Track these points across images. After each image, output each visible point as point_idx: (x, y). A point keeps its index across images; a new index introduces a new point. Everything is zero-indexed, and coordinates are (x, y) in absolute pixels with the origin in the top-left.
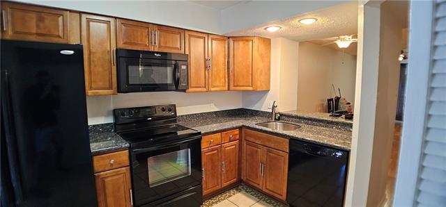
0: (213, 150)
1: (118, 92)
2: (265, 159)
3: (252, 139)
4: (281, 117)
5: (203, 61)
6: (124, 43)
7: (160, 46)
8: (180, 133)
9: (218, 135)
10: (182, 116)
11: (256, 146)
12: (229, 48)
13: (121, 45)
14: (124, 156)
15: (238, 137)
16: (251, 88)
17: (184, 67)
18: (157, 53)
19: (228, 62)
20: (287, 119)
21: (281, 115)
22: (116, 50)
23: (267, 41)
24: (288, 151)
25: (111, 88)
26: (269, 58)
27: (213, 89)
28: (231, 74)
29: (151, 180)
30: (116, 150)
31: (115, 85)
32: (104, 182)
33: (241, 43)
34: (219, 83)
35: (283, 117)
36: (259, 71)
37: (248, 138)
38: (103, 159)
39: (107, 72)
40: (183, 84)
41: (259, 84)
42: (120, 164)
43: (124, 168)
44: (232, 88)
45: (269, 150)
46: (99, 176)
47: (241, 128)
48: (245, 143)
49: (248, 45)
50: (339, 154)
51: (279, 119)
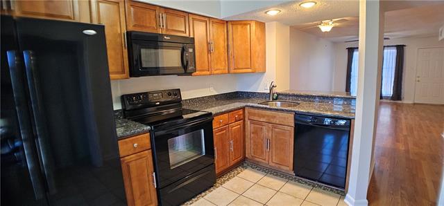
0: (222, 130)
1: (131, 76)
2: (270, 135)
3: (256, 118)
4: (278, 97)
5: (205, 45)
6: (134, 26)
7: (167, 30)
8: (185, 117)
9: (226, 116)
10: (186, 100)
11: (260, 123)
12: (227, 31)
13: (131, 28)
14: (146, 139)
15: (242, 117)
16: (250, 70)
17: (191, 50)
18: (167, 36)
19: (228, 45)
20: (284, 97)
21: (278, 94)
22: (127, 32)
23: (262, 25)
24: (293, 125)
25: (123, 72)
26: (264, 41)
27: (215, 72)
28: (231, 57)
29: (172, 161)
30: (139, 134)
31: (127, 69)
32: (128, 166)
33: (239, 27)
34: (221, 66)
35: (280, 97)
36: (257, 54)
37: (252, 118)
38: (126, 143)
39: (120, 56)
40: (190, 68)
41: (257, 65)
42: (142, 147)
43: (146, 152)
44: (232, 71)
45: (275, 125)
46: (124, 161)
47: (243, 108)
48: (249, 123)
49: (246, 28)
50: (343, 122)
51: (276, 99)
